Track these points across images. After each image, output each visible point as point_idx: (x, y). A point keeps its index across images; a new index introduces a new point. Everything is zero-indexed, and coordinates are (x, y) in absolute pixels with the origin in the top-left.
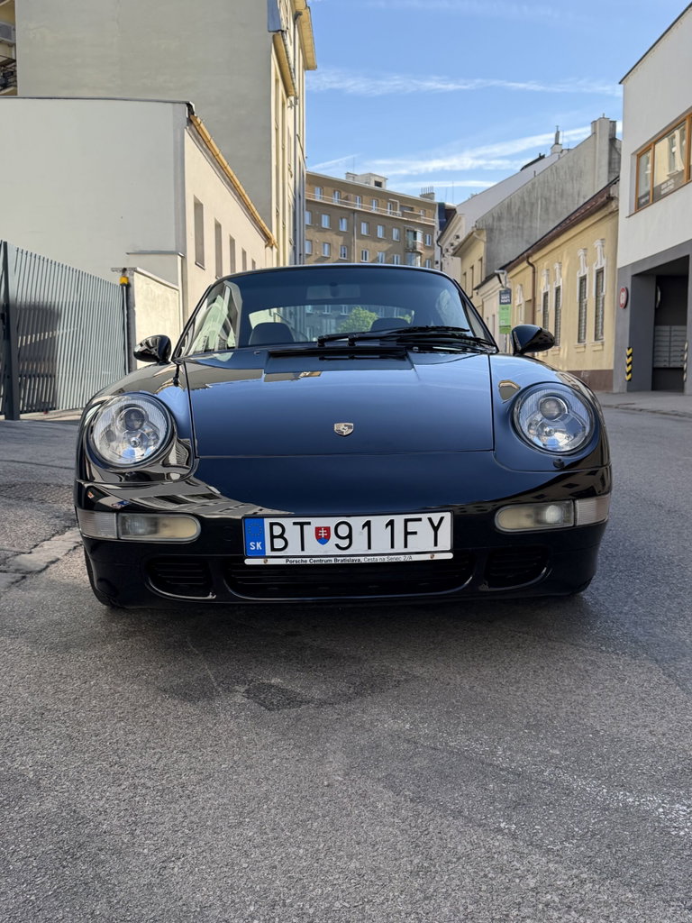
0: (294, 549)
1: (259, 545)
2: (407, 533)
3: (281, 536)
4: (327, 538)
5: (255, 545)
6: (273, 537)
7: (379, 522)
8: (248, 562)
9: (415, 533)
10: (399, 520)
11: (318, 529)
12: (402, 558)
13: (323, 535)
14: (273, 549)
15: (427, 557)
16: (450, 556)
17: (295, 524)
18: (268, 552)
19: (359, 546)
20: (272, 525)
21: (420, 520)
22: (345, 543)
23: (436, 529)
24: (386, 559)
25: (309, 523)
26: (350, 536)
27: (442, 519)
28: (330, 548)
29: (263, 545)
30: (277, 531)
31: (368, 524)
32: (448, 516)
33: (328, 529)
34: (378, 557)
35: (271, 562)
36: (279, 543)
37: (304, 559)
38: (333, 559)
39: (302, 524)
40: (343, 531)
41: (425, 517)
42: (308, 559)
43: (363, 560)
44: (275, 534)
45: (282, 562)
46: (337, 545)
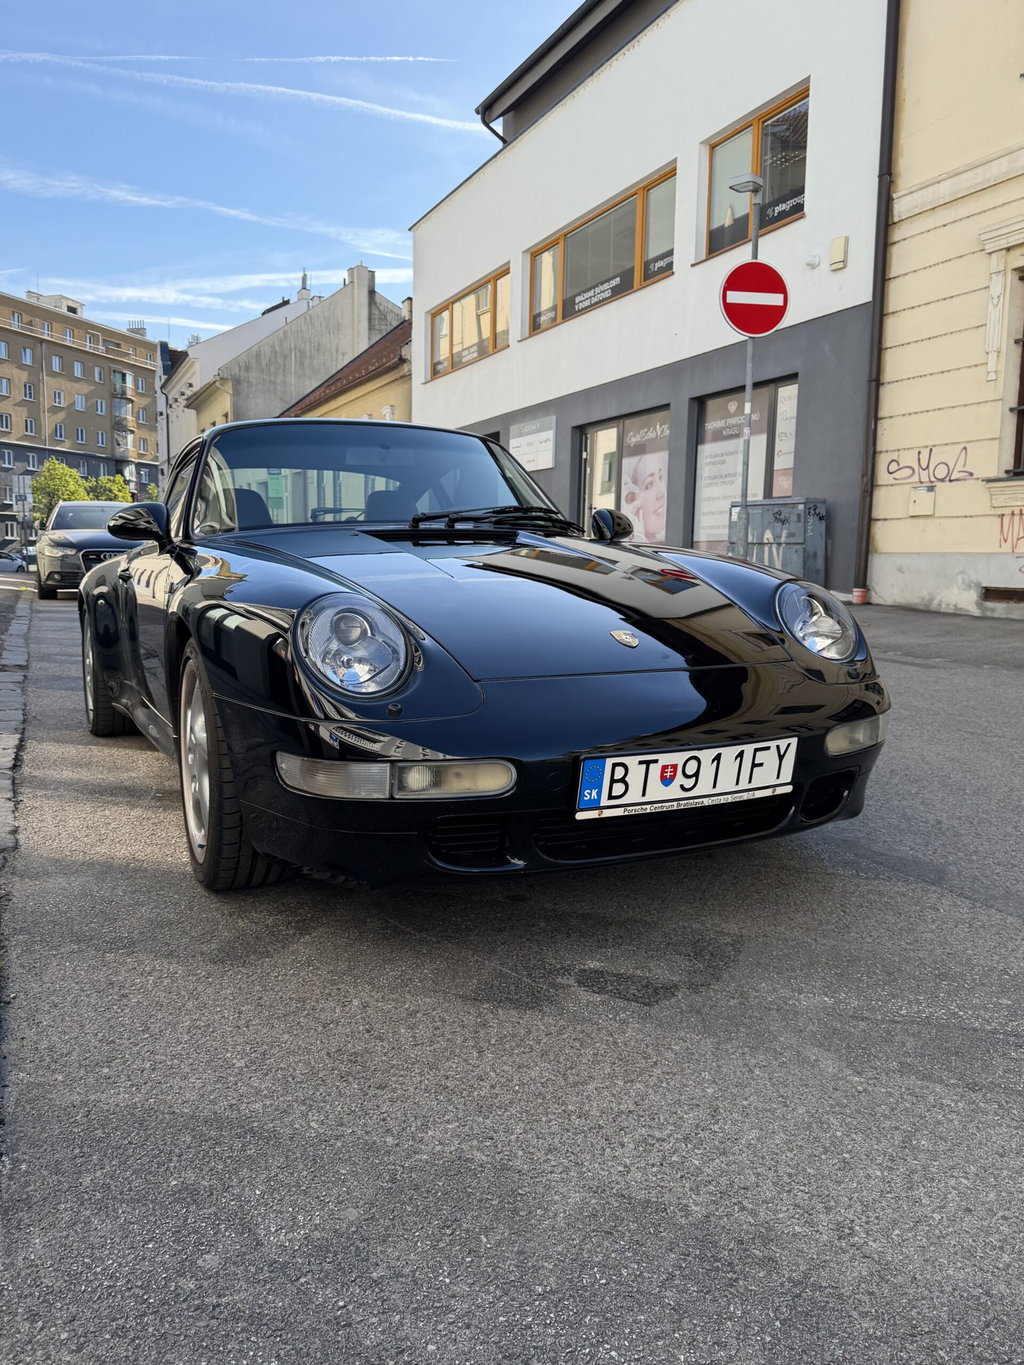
0: (634, 796)
1: (594, 793)
2: (754, 765)
3: (623, 780)
4: (673, 778)
5: (590, 794)
6: (613, 781)
7: (729, 753)
8: (580, 816)
9: (761, 765)
10: (749, 749)
11: (664, 768)
12: (745, 796)
13: (668, 774)
14: (611, 797)
15: (768, 793)
16: (789, 789)
17: (641, 763)
18: (604, 802)
19: (704, 786)
20: (615, 765)
21: (768, 748)
22: (689, 783)
23: (781, 758)
24: (730, 799)
25: (656, 761)
26: (696, 775)
27: (789, 745)
28: (673, 791)
29: (599, 794)
30: (619, 773)
31: (718, 758)
32: (794, 741)
33: (675, 767)
34: (722, 797)
35: (607, 813)
36: (618, 789)
37: (644, 807)
38: (675, 803)
39: (648, 763)
40: (691, 768)
41: (773, 744)
42: (648, 806)
43: (707, 802)
44: (615, 778)
45: (619, 812)
46: (682, 787)
